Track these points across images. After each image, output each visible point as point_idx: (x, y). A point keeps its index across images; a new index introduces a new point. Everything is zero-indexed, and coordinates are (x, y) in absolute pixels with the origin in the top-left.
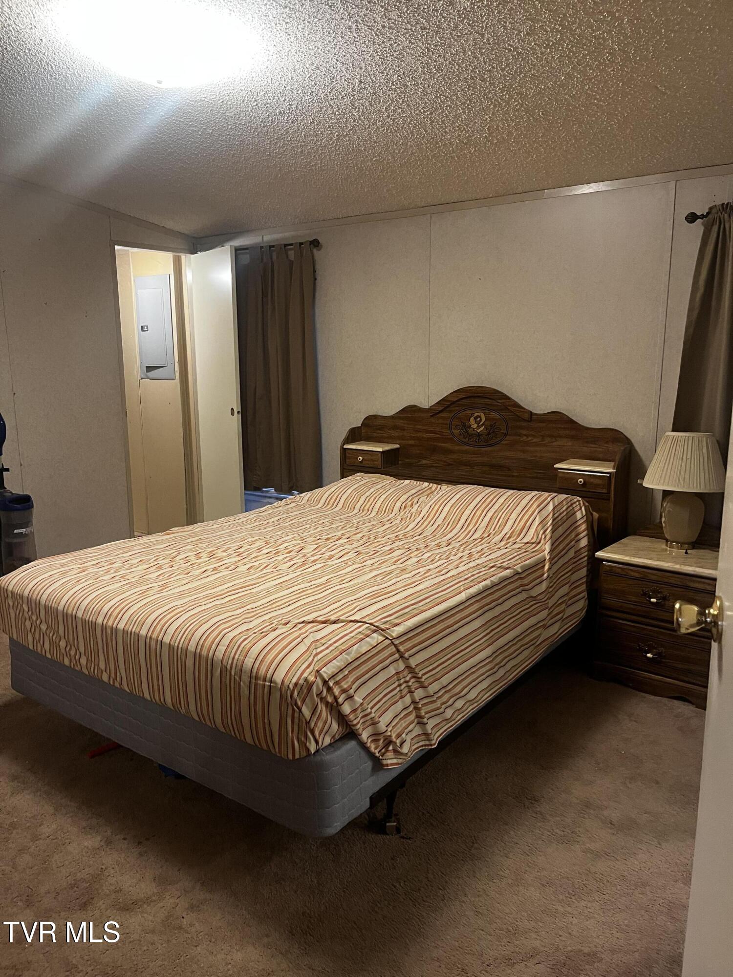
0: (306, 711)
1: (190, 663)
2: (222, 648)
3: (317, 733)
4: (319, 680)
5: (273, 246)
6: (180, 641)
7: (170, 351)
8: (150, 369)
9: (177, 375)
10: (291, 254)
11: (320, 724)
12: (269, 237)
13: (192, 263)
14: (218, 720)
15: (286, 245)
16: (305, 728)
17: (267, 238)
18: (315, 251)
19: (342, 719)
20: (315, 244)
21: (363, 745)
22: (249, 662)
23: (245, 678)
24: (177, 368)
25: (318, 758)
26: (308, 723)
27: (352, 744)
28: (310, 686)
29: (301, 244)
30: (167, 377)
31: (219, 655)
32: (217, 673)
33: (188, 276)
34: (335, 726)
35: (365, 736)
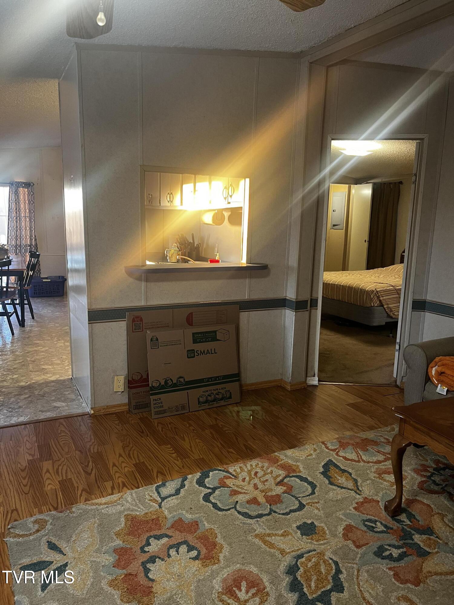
0: (372, 296)
1: (347, 289)
2: (355, 285)
3: (374, 302)
4: (375, 291)
5: (385, 183)
6: (345, 284)
7: (342, 220)
8: (334, 225)
9: (344, 228)
10: (392, 186)
11: (375, 300)
12: (385, 180)
13: (355, 189)
14: (352, 301)
15: (390, 183)
16: (371, 300)
17: (384, 180)
18: (400, 185)
19: (380, 301)
20: (401, 183)
21: (384, 308)
22: (360, 287)
23: (359, 290)
24: (344, 225)
25: (373, 308)
26: (372, 299)
27: (382, 308)
28: (373, 291)
29: (395, 183)
30: (341, 228)
31: (354, 286)
32: (353, 290)
33: (353, 191)
34: (378, 302)
35: (385, 306)
